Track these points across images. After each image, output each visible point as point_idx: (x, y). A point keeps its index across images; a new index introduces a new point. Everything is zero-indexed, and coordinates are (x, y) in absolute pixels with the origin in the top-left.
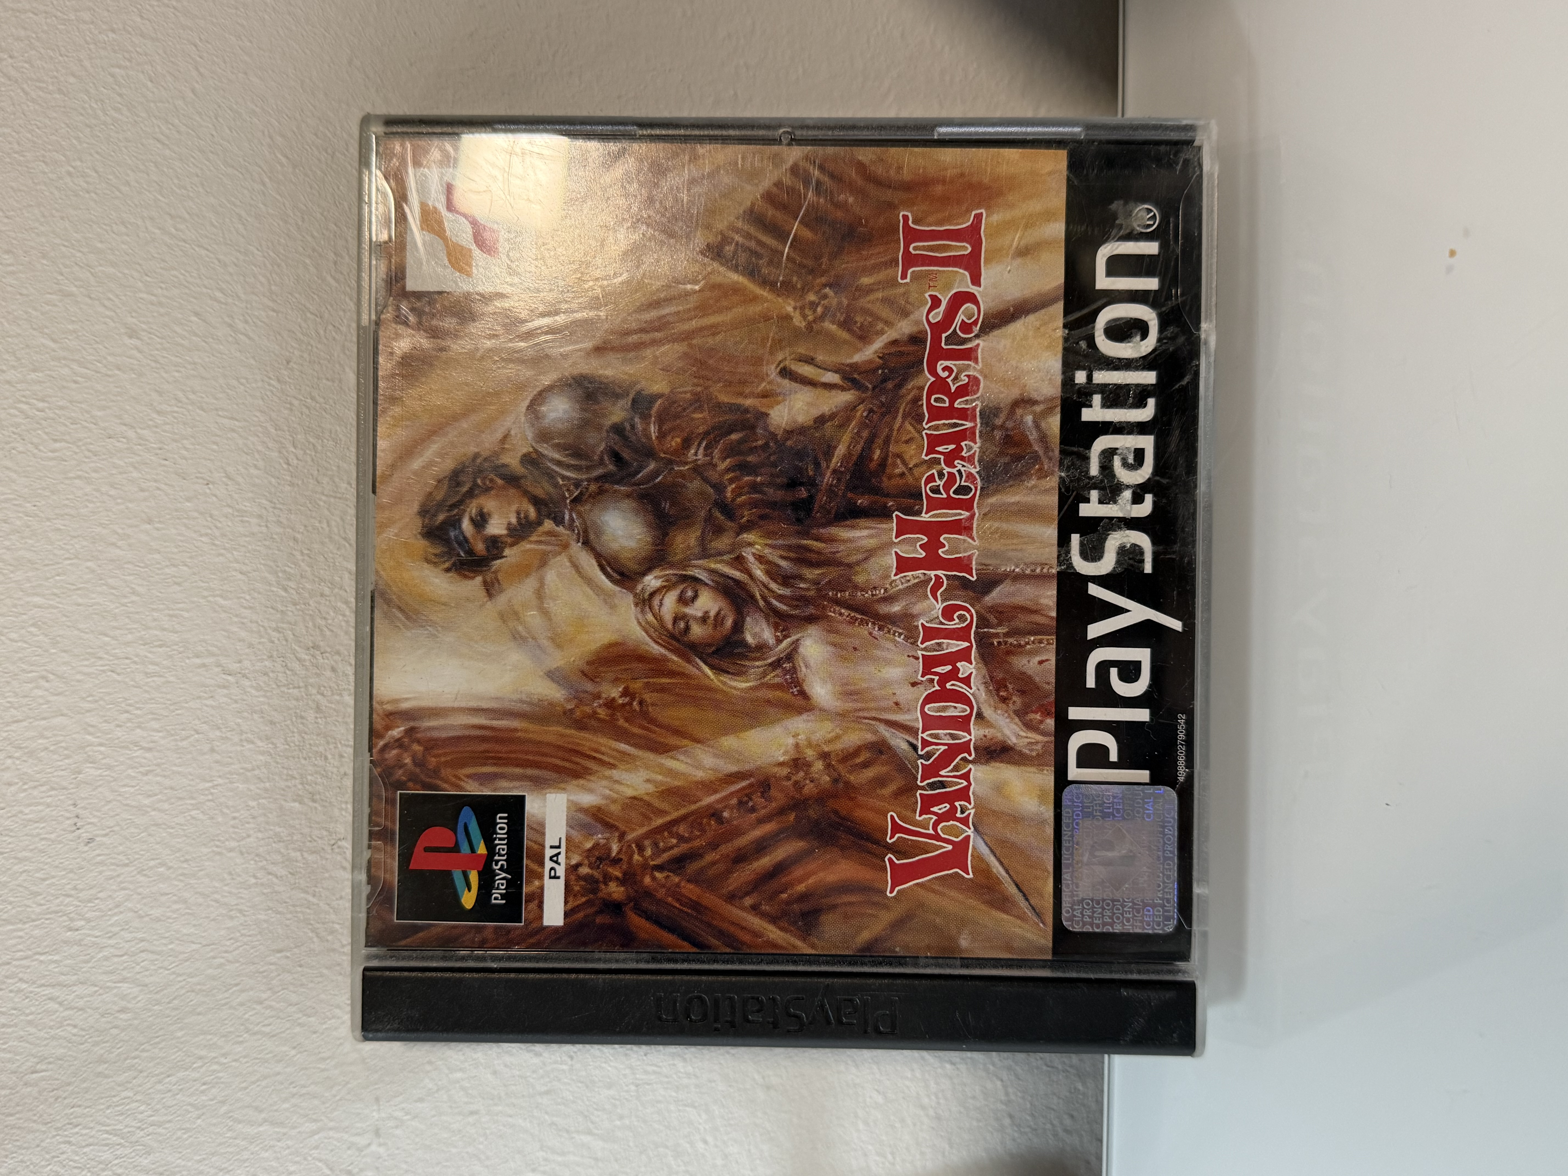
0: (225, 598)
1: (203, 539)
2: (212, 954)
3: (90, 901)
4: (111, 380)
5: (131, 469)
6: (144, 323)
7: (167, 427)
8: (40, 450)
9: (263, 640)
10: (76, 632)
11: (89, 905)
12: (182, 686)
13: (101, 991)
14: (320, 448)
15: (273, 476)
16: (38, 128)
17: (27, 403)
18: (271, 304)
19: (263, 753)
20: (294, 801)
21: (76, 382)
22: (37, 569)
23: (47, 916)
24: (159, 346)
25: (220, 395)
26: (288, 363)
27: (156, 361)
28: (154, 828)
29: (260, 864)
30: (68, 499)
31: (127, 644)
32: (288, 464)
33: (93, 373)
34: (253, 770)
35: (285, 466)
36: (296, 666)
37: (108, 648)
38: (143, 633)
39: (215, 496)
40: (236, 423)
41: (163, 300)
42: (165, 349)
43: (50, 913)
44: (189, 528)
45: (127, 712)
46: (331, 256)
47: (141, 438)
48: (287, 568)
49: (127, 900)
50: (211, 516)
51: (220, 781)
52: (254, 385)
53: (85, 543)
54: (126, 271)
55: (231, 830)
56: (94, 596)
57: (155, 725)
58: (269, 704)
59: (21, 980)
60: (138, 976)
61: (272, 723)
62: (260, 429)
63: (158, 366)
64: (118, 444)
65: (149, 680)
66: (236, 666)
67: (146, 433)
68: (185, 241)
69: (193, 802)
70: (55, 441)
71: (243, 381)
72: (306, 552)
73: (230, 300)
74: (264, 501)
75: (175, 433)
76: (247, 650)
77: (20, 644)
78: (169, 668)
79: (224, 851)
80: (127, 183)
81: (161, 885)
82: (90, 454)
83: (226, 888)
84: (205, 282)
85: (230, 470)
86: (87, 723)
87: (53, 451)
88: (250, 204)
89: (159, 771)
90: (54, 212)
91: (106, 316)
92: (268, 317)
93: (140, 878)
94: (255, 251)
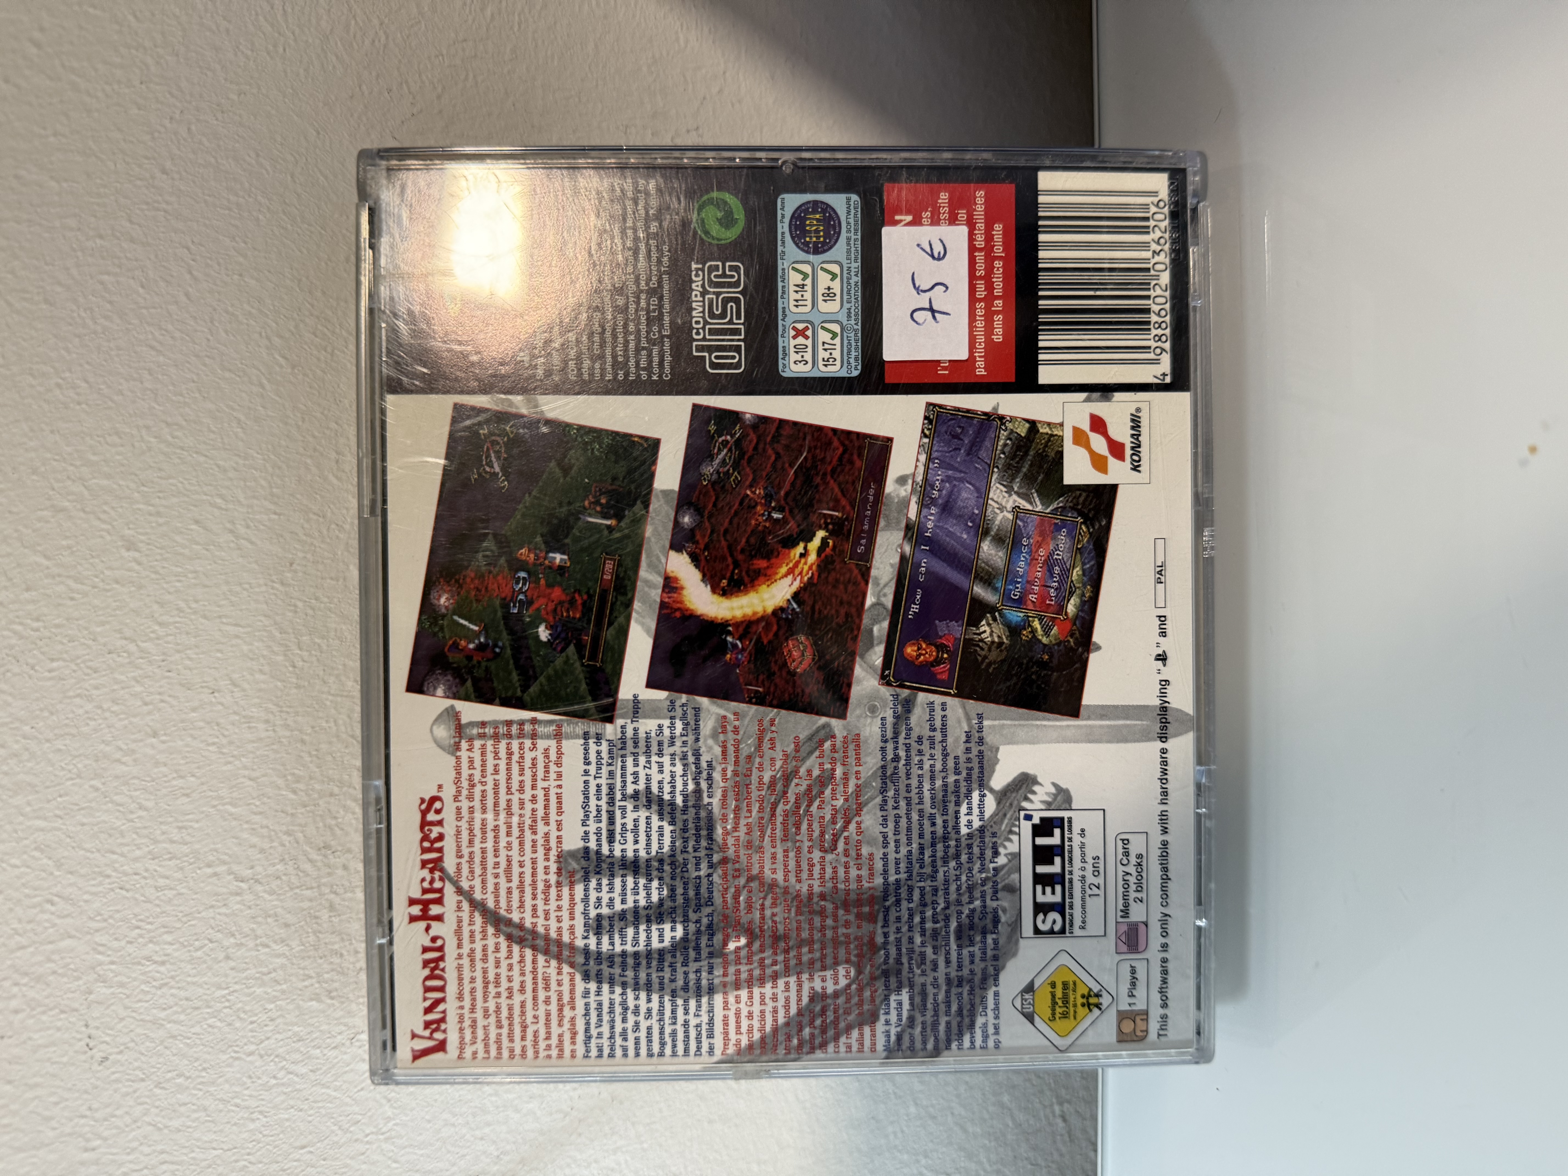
0: (234, 805)
1: (210, 748)
3: (106, 1119)
4: (109, 594)
5: (133, 683)
6: (141, 534)
7: (170, 638)
8: (36, 671)
9: (274, 844)
10: (81, 852)
11: (106, 1123)
12: (194, 896)
14: (325, 648)
15: (279, 680)
16: (24, 340)
17: (23, 624)
18: (272, 507)
19: (278, 956)
20: (312, 999)
21: (72, 599)
22: (37, 792)
23: (62, 1140)
25: (224, 603)
26: (291, 564)
27: (156, 573)
28: (170, 1040)
29: (280, 1065)
30: (68, 719)
31: (136, 860)
32: (294, 667)
33: (90, 588)
34: (270, 973)
35: (291, 669)
36: (308, 867)
37: (117, 865)
38: (152, 847)
39: (222, 704)
40: (241, 629)
41: (162, 509)
42: (164, 559)
43: (65, 1136)
44: (195, 738)
45: (138, 927)
46: (333, 455)
47: (142, 651)
48: (296, 771)
49: (145, 1114)
50: (218, 724)
51: (237, 987)
52: (257, 590)
53: (87, 762)
54: (121, 482)
55: (250, 1034)
56: (98, 814)
57: (168, 938)
58: (282, 907)
61: (286, 925)
62: (265, 634)
63: (158, 576)
64: (118, 659)
65: (160, 894)
66: (248, 873)
67: (148, 646)
68: (181, 448)
69: (209, 1010)
70: (52, 660)
71: (247, 586)
72: (314, 752)
73: (231, 506)
74: (270, 706)
75: (178, 644)
76: (258, 856)
77: (22, 870)
78: (179, 880)
79: (244, 1056)
80: (120, 392)
81: (179, 1096)
82: (89, 671)
83: (246, 1092)
84: (205, 489)
85: (235, 676)
86: (96, 943)
87: (50, 671)
88: (249, 408)
89: (173, 983)
90: (43, 426)
91: (103, 530)
92: (270, 520)
93: (158, 1091)
94: (256, 455)
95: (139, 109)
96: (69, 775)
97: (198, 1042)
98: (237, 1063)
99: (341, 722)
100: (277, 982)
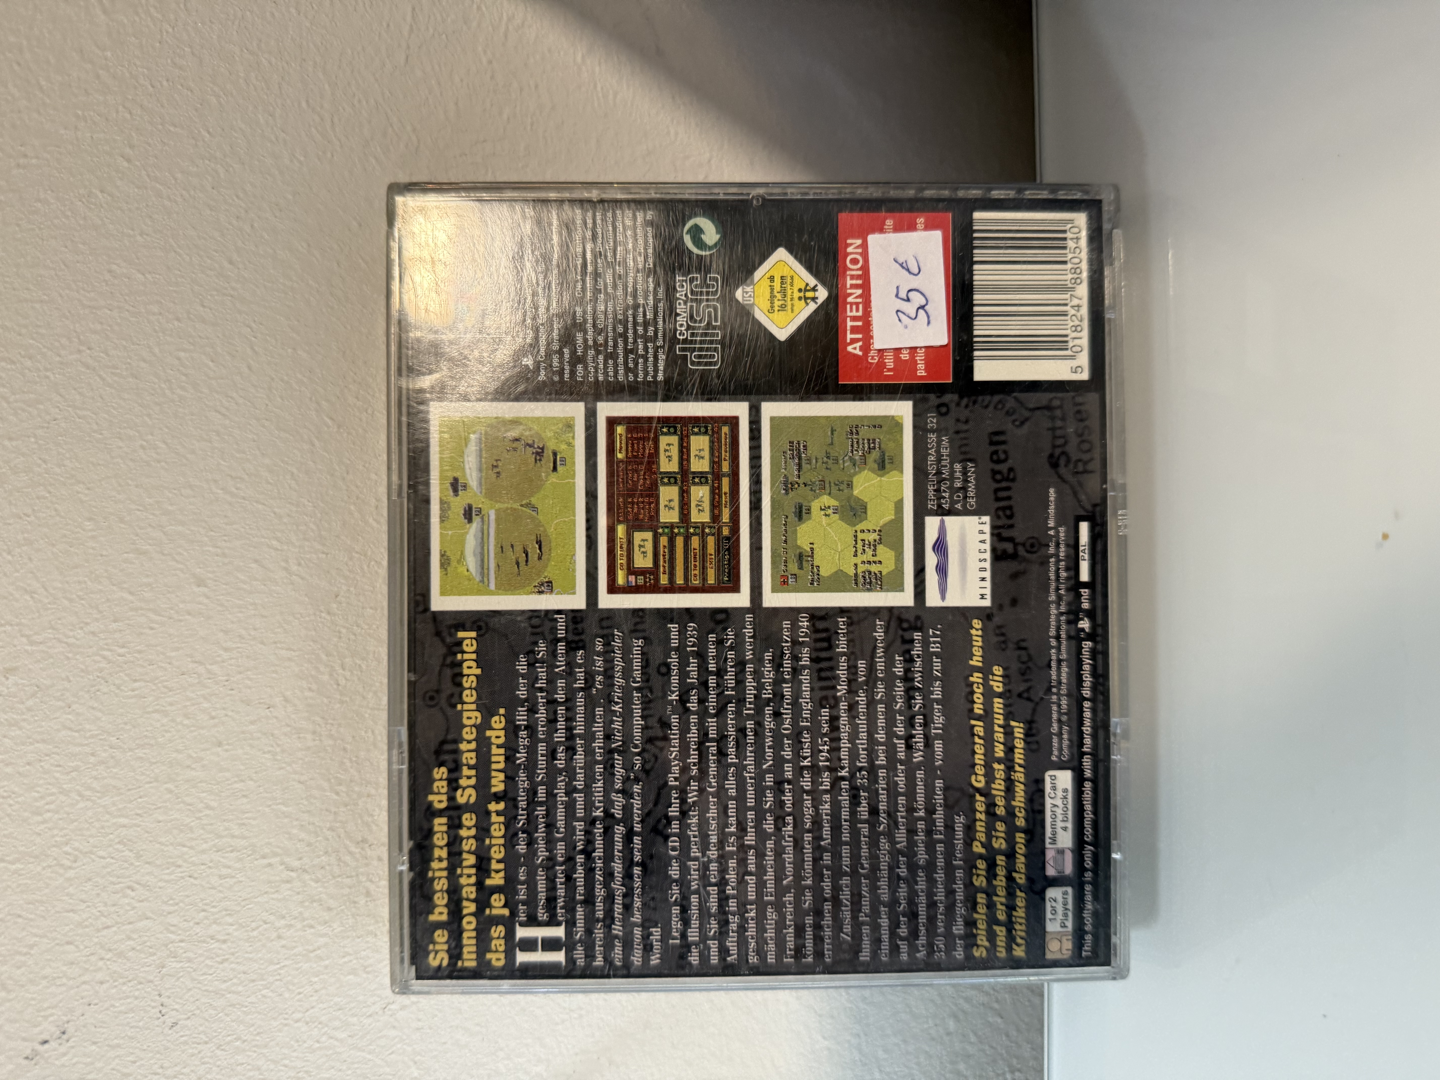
0: (286, 805)
1: (266, 756)
4: (182, 624)
5: (202, 700)
6: (210, 572)
7: (233, 661)
8: (121, 690)
9: (319, 838)
10: (157, 846)
12: (251, 884)
14: (364, 667)
15: (324, 696)
16: (114, 408)
17: (111, 650)
18: (321, 547)
19: (322, 936)
21: (152, 629)
22: (121, 794)
24: (224, 592)
25: (279, 630)
26: (337, 596)
27: (222, 605)
28: (230, 1008)
30: (147, 731)
31: (203, 852)
32: (338, 684)
33: (166, 619)
35: (335, 686)
36: (348, 858)
37: (187, 857)
38: (216, 841)
39: (276, 718)
40: (293, 654)
41: (226, 551)
42: (228, 593)
44: (254, 747)
45: (204, 910)
47: (210, 673)
48: (338, 775)
49: (207, 1073)
50: (272, 735)
51: (287, 963)
52: (307, 619)
53: (163, 768)
54: (194, 529)
55: (297, 1003)
56: (171, 813)
57: (229, 920)
58: (326, 893)
61: (330, 909)
62: (314, 657)
63: (223, 609)
64: (189, 680)
65: (223, 881)
66: (296, 864)
67: (214, 668)
68: (244, 498)
69: (262, 983)
70: (135, 681)
71: (298, 616)
72: (355, 759)
73: (285, 547)
74: (318, 719)
75: (239, 666)
76: (306, 849)
77: (107, 860)
78: (239, 869)
79: (292, 1023)
80: (193, 452)
81: (237, 1057)
82: (166, 690)
83: (295, 1054)
84: (264, 533)
85: (288, 693)
86: (169, 924)
87: (133, 690)
88: (301, 462)
89: (233, 959)
90: (129, 481)
91: (178, 569)
92: (318, 558)
93: (219, 1052)
94: (306, 503)
95: (211, 210)
96: (148, 780)
97: (253, 1010)
98: (286, 1028)
99: (377, 732)
100: (321, 959)
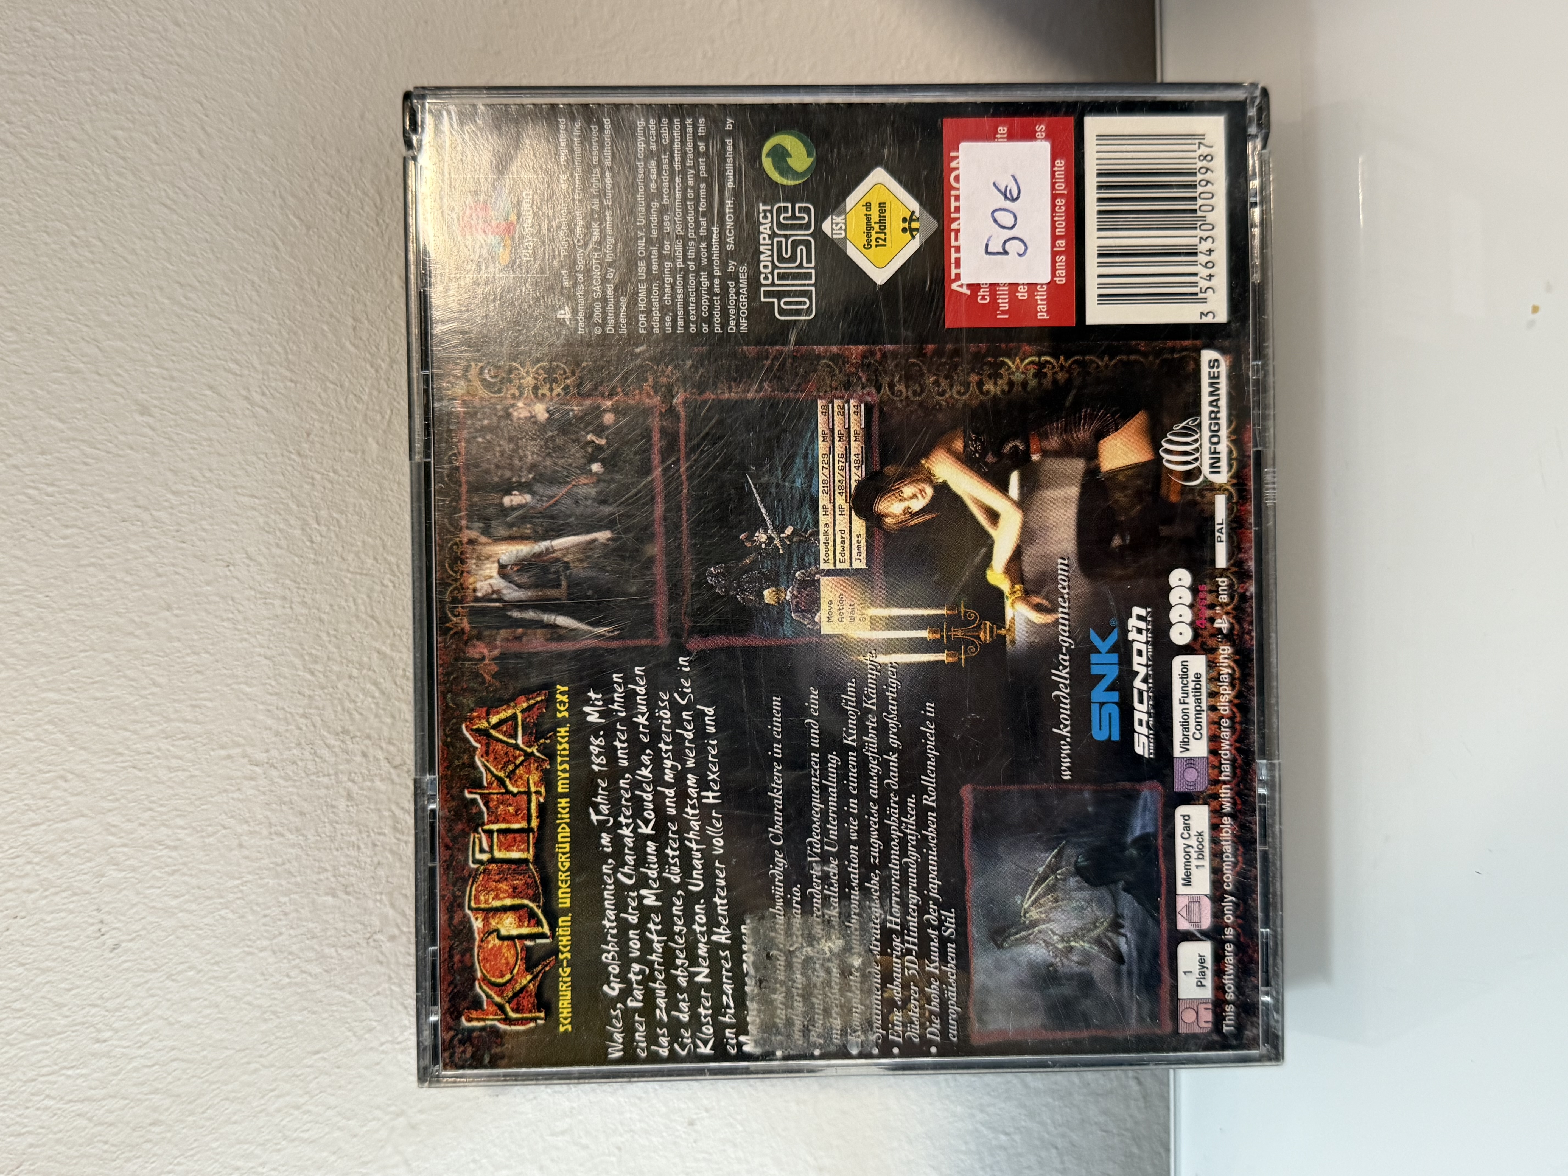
0: (249, 685)
1: (225, 624)
2: (245, 1060)
3: (117, 1010)
4: (122, 460)
5: (148, 554)
6: (155, 398)
7: (184, 508)
8: (51, 537)
9: (290, 727)
10: (94, 728)
11: (118, 1014)
12: (208, 779)
13: (132, 1104)
14: (343, 523)
15: (296, 555)
16: (40, 197)
17: (36, 488)
18: (288, 374)
19: (293, 846)
20: (327, 894)
21: (86, 464)
22: (51, 663)
23: (74, 1028)
24: (172, 423)
25: (239, 472)
26: (308, 435)
27: (170, 439)
28: (182, 930)
29: (293, 963)
30: (81, 588)
31: (149, 738)
32: (312, 542)
33: (103, 454)
34: (284, 864)
35: (308, 544)
36: (325, 752)
37: (129, 743)
38: (165, 725)
39: (237, 578)
40: (257, 501)
41: (175, 374)
42: (177, 425)
43: (76, 1025)
44: (210, 613)
45: (151, 809)
47: (156, 521)
48: (314, 651)
49: (156, 1007)
50: (233, 600)
51: (250, 877)
52: (273, 460)
53: (100, 634)
54: (136, 345)
55: (263, 928)
56: (111, 689)
57: (180, 822)
58: (298, 794)
59: (48, 1096)
60: (170, 1087)
61: (302, 814)
62: (282, 506)
63: (172, 443)
64: (132, 528)
65: (173, 775)
66: (263, 757)
67: (161, 515)
68: (196, 311)
69: (222, 901)
70: (67, 527)
71: (262, 456)
72: (332, 632)
73: (245, 372)
74: (288, 582)
75: (192, 514)
76: (274, 739)
77: (35, 743)
78: (193, 761)
79: (256, 951)
80: (134, 252)
81: (191, 990)
82: (103, 540)
83: (258, 990)
84: (219, 353)
85: (251, 550)
86: (108, 823)
87: (64, 538)
88: (263, 270)
89: (185, 870)
90: (58, 285)
91: (116, 393)
92: (285, 387)
93: (169, 983)
94: (270, 319)
97: (210, 933)
98: (249, 958)
